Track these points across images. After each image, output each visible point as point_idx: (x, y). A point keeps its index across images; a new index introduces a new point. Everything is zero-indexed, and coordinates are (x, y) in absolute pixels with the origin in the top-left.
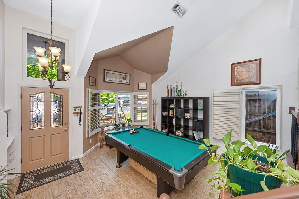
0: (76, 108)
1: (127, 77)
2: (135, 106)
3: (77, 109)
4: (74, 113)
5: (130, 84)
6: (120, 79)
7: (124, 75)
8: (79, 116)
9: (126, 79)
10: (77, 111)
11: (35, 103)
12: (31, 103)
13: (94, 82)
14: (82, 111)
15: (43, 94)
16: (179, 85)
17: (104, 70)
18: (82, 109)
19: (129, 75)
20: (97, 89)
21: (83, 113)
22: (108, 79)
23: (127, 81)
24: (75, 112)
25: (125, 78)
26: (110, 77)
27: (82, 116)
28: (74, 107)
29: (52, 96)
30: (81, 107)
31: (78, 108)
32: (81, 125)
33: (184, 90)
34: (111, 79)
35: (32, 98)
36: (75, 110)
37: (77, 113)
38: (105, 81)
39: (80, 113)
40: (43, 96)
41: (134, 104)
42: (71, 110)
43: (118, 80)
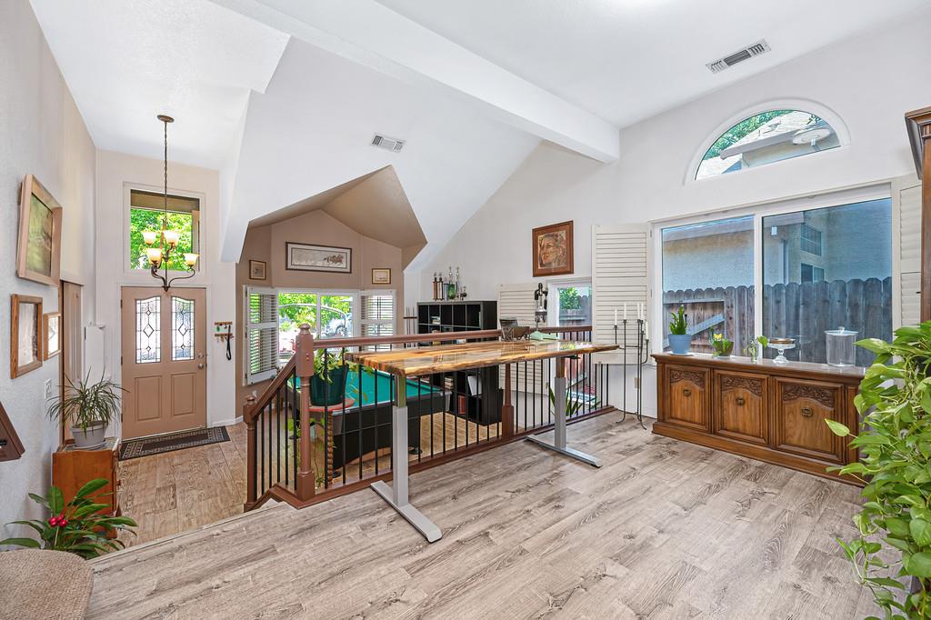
0: (221, 325)
1: (344, 255)
2: (364, 322)
3: (222, 328)
4: (216, 335)
5: (350, 272)
6: (326, 262)
7: (336, 252)
8: (226, 342)
9: (340, 261)
10: (223, 330)
11: (145, 316)
12: (139, 315)
13: (262, 271)
14: (233, 331)
15: (159, 298)
16: (455, 273)
17: (287, 243)
18: (233, 327)
19: (348, 251)
20: (270, 286)
21: (234, 335)
22: (296, 262)
23: (344, 265)
24: (217, 333)
25: (339, 260)
26: (299, 259)
27: (233, 342)
28: (216, 324)
29: (174, 302)
30: (230, 323)
31: (224, 326)
32: (229, 359)
33: (462, 285)
34: (304, 263)
35: (138, 306)
36: (218, 329)
37: (222, 335)
38: (290, 266)
39: (229, 336)
40: (159, 302)
41: (363, 317)
42: (211, 330)
43: (320, 264)
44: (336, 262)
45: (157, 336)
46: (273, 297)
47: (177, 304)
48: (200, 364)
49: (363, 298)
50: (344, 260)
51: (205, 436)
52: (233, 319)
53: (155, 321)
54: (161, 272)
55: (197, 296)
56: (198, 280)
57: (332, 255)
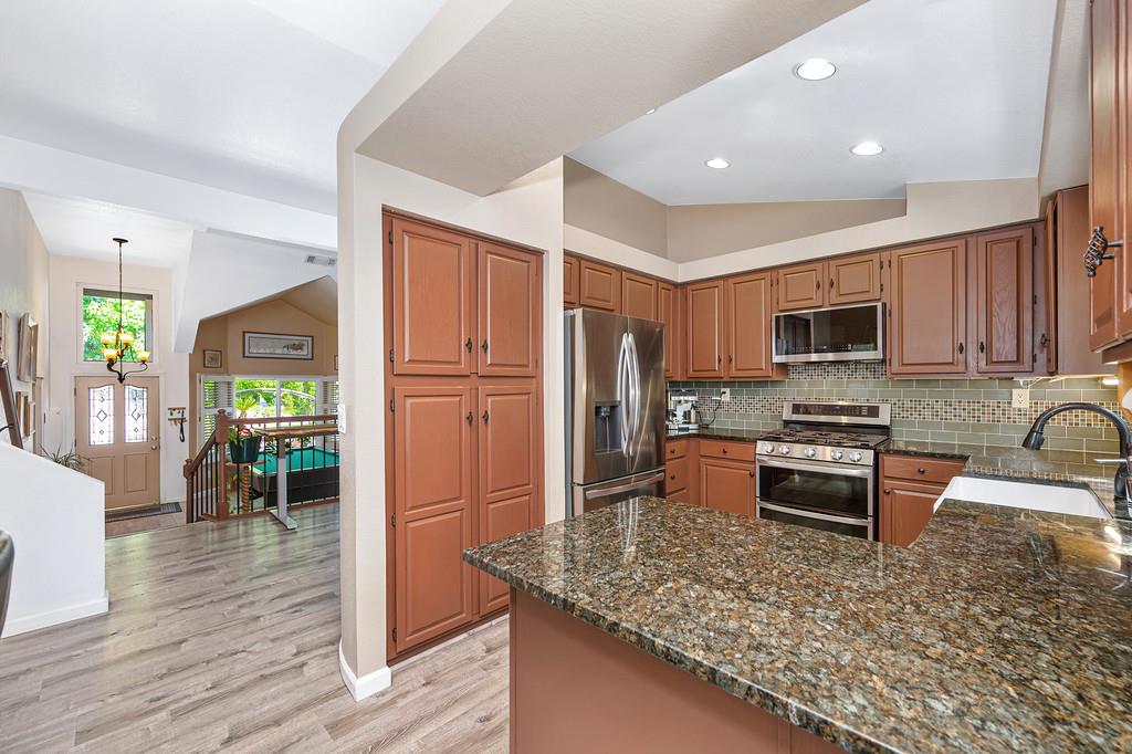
0: (174, 410)
2: (326, 406)
3: (175, 413)
4: (170, 420)
5: (312, 359)
6: (285, 350)
7: (296, 340)
8: (179, 426)
9: (301, 349)
10: (176, 415)
11: (98, 403)
12: (92, 402)
13: (217, 360)
14: (187, 415)
15: (113, 386)
17: (244, 333)
18: (187, 411)
19: (310, 339)
20: (226, 373)
21: (188, 419)
22: (254, 351)
23: (305, 352)
24: (171, 417)
25: (300, 347)
26: (257, 346)
27: (186, 426)
28: (170, 409)
29: (127, 390)
30: (184, 408)
31: (177, 411)
32: (183, 441)
34: (263, 351)
35: (92, 393)
36: (172, 414)
37: (175, 419)
38: (247, 354)
39: (183, 420)
40: (112, 390)
41: (325, 401)
42: (164, 415)
43: (279, 351)
44: (297, 349)
45: (110, 421)
46: (229, 384)
47: (129, 391)
48: (154, 446)
49: (325, 384)
50: (305, 348)
51: (159, 509)
52: (186, 404)
53: (108, 406)
54: (116, 367)
55: (150, 384)
56: (152, 370)
57: (292, 342)
